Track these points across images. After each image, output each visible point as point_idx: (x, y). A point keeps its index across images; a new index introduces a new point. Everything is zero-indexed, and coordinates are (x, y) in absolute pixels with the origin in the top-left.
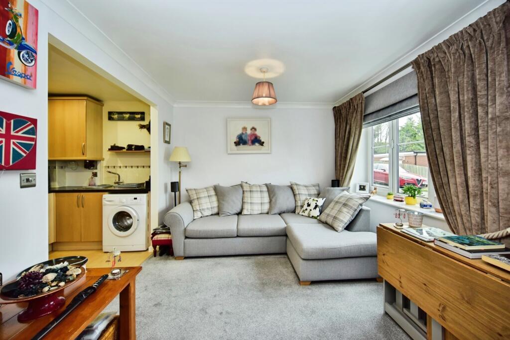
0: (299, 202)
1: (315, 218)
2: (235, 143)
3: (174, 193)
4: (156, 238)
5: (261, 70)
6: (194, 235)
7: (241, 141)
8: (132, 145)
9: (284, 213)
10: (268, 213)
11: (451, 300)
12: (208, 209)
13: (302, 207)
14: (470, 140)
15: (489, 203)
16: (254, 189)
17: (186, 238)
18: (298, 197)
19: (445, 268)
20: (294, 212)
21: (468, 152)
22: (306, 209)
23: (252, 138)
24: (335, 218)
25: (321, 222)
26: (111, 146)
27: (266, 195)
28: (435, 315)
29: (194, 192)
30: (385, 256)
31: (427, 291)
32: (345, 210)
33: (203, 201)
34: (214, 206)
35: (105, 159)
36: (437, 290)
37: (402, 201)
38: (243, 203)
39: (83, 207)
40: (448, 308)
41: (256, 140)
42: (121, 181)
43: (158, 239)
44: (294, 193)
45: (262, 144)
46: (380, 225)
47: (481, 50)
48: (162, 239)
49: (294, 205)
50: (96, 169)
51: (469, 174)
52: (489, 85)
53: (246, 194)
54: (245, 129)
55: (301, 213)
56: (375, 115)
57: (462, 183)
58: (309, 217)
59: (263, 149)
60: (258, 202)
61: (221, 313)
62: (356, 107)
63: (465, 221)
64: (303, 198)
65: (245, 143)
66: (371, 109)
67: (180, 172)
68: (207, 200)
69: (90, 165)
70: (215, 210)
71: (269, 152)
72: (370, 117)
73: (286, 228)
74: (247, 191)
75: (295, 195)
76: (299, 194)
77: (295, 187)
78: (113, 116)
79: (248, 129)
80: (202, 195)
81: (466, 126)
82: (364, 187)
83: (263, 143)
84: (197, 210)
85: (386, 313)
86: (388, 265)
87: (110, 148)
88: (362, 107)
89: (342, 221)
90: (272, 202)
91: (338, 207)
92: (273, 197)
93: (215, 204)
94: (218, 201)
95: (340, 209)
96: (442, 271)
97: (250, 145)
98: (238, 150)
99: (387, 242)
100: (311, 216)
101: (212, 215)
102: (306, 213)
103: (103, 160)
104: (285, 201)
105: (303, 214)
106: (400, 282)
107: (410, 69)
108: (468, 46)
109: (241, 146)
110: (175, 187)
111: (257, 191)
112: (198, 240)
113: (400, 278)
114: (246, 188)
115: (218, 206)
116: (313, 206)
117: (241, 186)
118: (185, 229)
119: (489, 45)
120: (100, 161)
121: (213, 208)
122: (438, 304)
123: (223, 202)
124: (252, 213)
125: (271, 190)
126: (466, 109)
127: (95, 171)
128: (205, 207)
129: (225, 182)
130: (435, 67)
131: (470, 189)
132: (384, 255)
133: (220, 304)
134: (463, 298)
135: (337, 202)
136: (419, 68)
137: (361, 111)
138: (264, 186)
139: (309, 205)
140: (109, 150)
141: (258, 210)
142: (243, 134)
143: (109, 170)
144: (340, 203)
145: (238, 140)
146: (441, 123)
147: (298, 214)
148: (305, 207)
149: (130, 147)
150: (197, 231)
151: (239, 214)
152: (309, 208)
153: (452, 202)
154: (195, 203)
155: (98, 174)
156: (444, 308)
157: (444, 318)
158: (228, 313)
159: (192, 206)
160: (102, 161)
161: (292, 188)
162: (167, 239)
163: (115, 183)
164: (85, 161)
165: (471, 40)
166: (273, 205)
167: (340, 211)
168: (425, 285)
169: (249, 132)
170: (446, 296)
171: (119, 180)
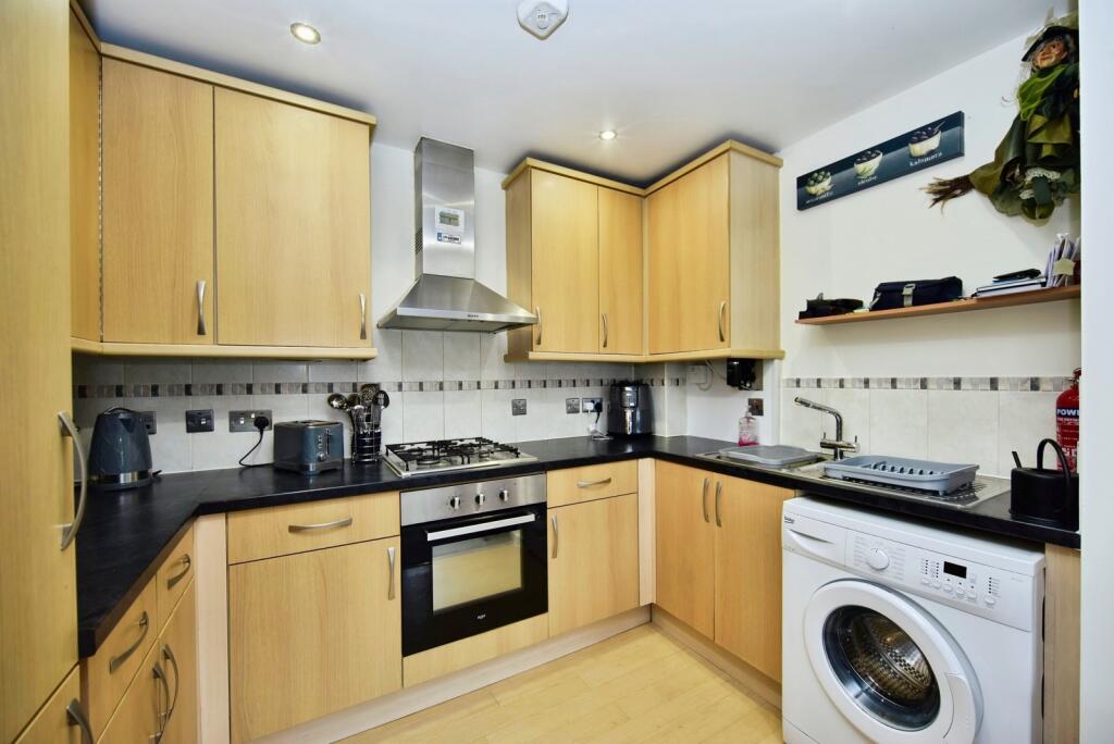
8: (900, 286)
26: (810, 303)
35: (787, 356)
39: (719, 524)
42: (848, 438)
50: (760, 388)
69: (743, 373)
78: (813, 190)
87: (804, 308)
103: (781, 357)
120: (772, 360)
127: (755, 395)
140: (803, 315)
143: (802, 393)
149: (889, 296)
155: (766, 407)
160: (776, 361)
163: (823, 445)
164: (730, 360)
171: (839, 436)
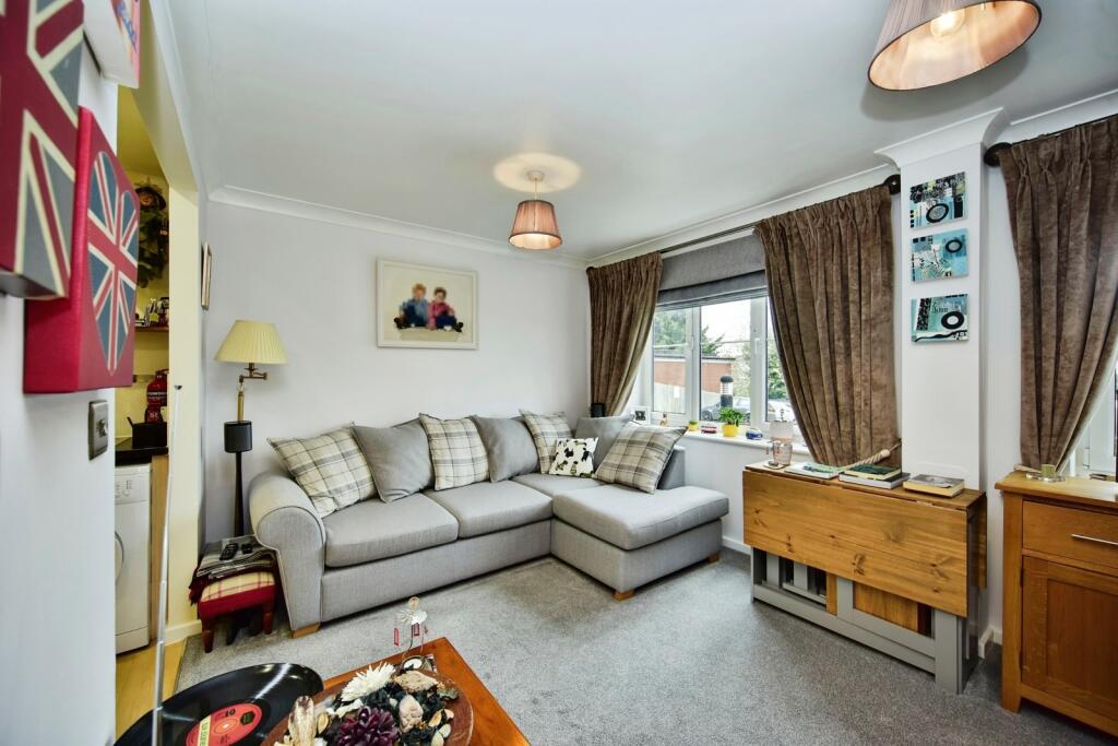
0: (545, 449)
1: (588, 476)
2: (396, 320)
3: (233, 456)
4: (210, 593)
5: (532, 175)
6: (355, 558)
7: (409, 318)
9: (518, 475)
10: (488, 480)
11: (872, 544)
12: (349, 487)
13: (553, 458)
14: (839, 345)
15: (863, 424)
16: (453, 429)
17: (328, 569)
18: (541, 442)
19: (862, 507)
20: (537, 470)
21: (838, 360)
22: (565, 463)
23: (437, 313)
24: (638, 470)
25: (602, 482)
27: (477, 440)
28: (848, 572)
29: (300, 448)
30: (760, 513)
31: (838, 546)
32: (652, 454)
33: (331, 469)
34: (362, 478)
36: (852, 539)
37: (714, 432)
38: (433, 463)
40: (867, 558)
41: (445, 319)
43: (223, 595)
44: (531, 433)
45: (458, 327)
46: (747, 468)
47: (853, 233)
48: (240, 590)
49: (536, 458)
51: (839, 388)
52: (862, 279)
53: (436, 443)
54: (420, 288)
55: (553, 471)
56: (677, 293)
57: (830, 402)
58: (574, 476)
59: (460, 340)
60: (463, 459)
61: (535, 702)
62: (644, 275)
63: (835, 449)
64: (551, 441)
65: (421, 323)
66: (670, 284)
67: (241, 394)
68: (342, 464)
70: (367, 489)
71: (473, 345)
72: (669, 295)
73: (552, 502)
74: (437, 435)
75: (533, 437)
76: (543, 434)
77: (532, 421)
79: (428, 291)
80: (325, 454)
81: (835, 327)
82: (643, 413)
83: (461, 325)
84: (321, 495)
85: (756, 600)
86: (764, 526)
88: (656, 277)
89: (652, 474)
90: (495, 456)
91: (636, 451)
92: (494, 445)
93: (365, 474)
94: (369, 464)
95: (644, 452)
96: (860, 512)
97: (432, 329)
98: (403, 338)
99: (764, 491)
100: (578, 474)
101: (359, 502)
102: (567, 470)
104: (518, 451)
105: (559, 472)
106: (789, 545)
107: (749, 232)
108: (838, 224)
109: (413, 330)
110: (237, 436)
111: (460, 434)
112: (361, 568)
113: (789, 538)
114: (434, 428)
115: (372, 479)
116: (578, 454)
117: (420, 422)
118: (325, 548)
119: (863, 230)
121: (362, 483)
122: (852, 557)
123: (387, 467)
124: (457, 485)
125: (485, 430)
126: (835, 305)
128: (340, 482)
129: (376, 416)
130: (791, 241)
131: (841, 408)
132: (757, 512)
133: (516, 687)
134: (889, 538)
135: (631, 443)
136: (768, 237)
137: (655, 284)
138: (469, 421)
139: (569, 454)
141: (469, 476)
142: (413, 301)
144: (640, 443)
145: (402, 313)
146: (802, 320)
147: (547, 473)
148: (561, 457)
150: (362, 545)
151: (430, 488)
152: (571, 460)
153: (818, 426)
154: (311, 476)
156: (862, 559)
157: (861, 572)
158: (546, 695)
159: (302, 486)
161: (525, 424)
162: (255, 587)
165: (842, 217)
166: (497, 462)
167: (644, 457)
168: (833, 537)
169: (430, 297)
170: (865, 543)
